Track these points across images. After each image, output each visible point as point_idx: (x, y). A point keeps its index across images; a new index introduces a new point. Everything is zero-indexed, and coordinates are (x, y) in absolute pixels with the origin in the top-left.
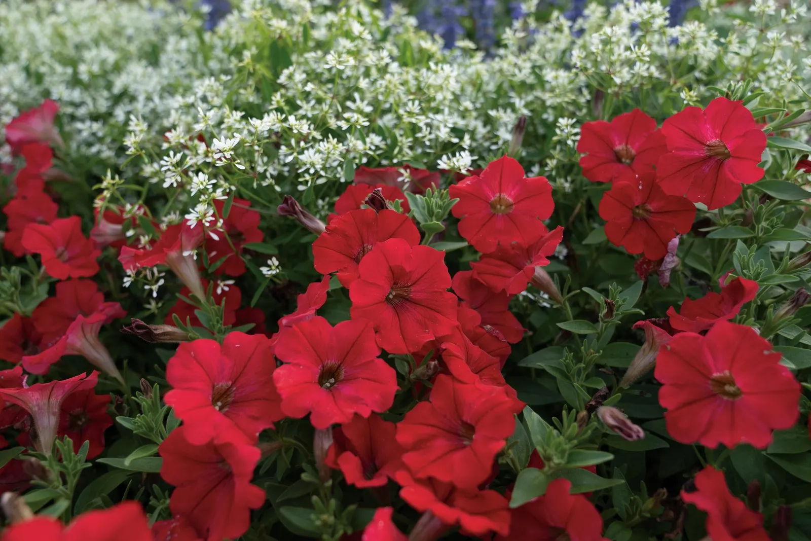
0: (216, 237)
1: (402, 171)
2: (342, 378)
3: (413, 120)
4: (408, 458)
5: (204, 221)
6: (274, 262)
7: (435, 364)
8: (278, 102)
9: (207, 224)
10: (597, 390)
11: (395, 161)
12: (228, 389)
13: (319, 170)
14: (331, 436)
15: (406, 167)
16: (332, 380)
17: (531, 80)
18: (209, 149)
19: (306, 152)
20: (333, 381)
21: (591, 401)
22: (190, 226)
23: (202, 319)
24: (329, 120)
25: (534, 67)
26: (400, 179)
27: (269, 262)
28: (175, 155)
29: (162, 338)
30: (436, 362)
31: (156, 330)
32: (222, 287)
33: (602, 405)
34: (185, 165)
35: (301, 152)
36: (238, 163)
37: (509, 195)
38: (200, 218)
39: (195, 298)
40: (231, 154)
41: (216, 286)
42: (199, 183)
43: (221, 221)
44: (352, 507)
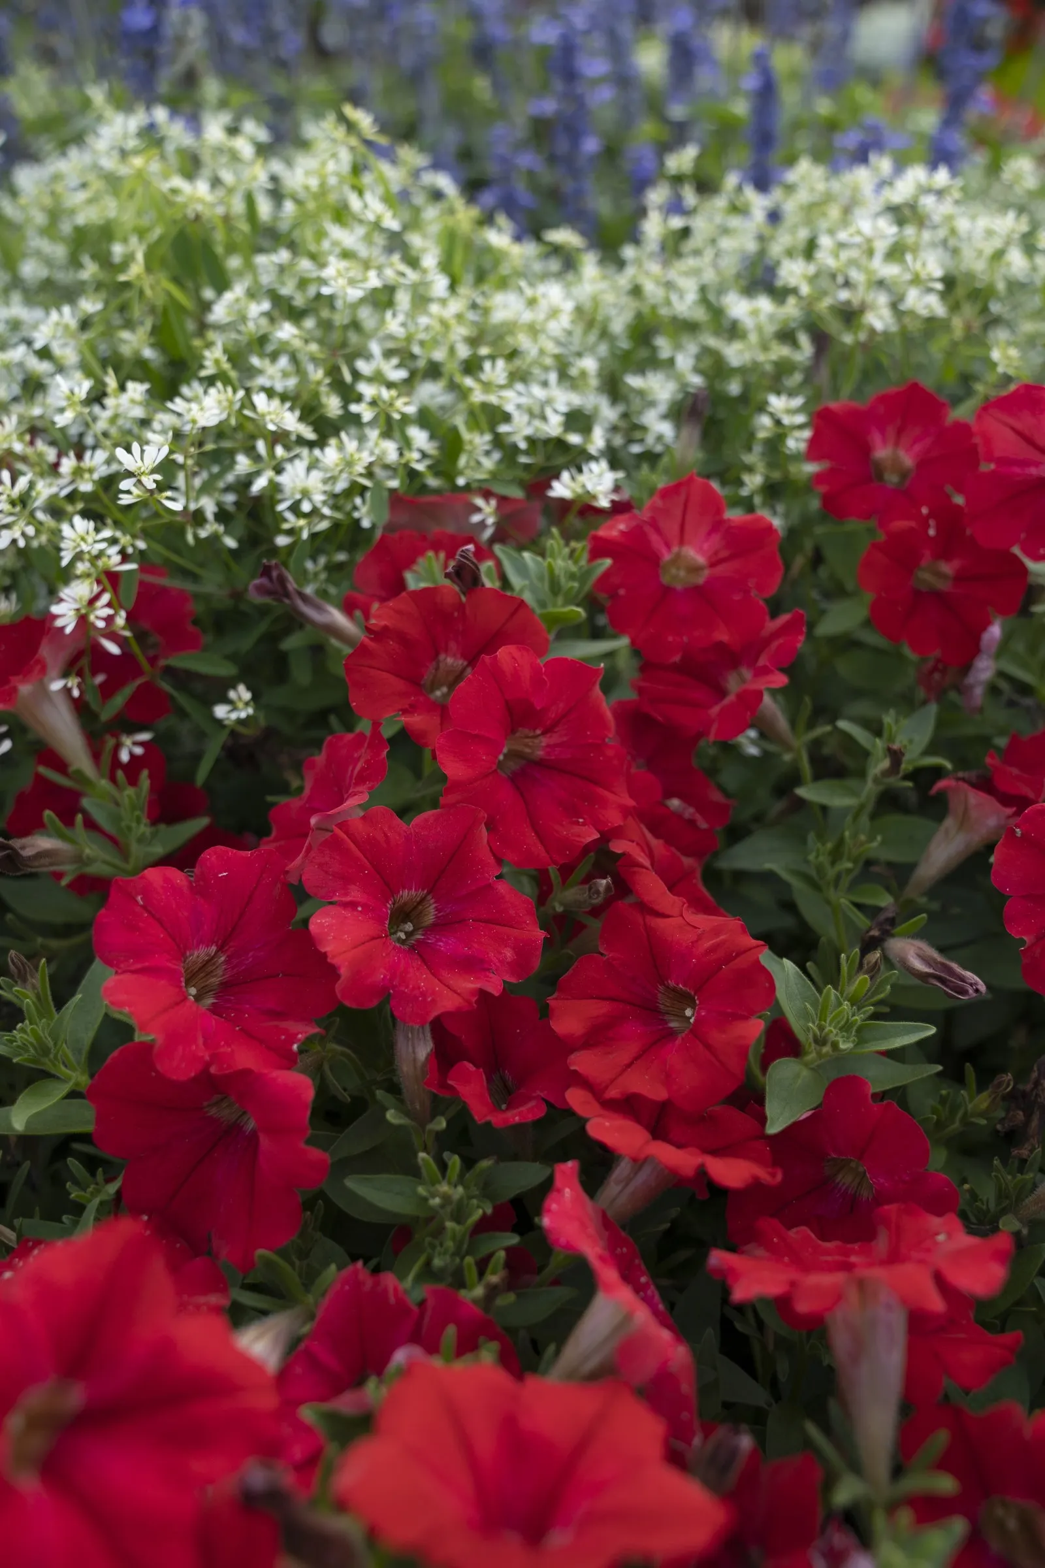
0: (113, 648)
1: (479, 502)
2: (431, 922)
3: (493, 399)
4: (582, 1062)
5: (92, 618)
6: (243, 693)
7: (607, 882)
8: (217, 362)
9: (101, 624)
10: (878, 910)
11: (461, 481)
12: (208, 961)
13: (319, 505)
14: (429, 1035)
15: (487, 495)
16: (409, 927)
17: (700, 314)
18: (82, 465)
19: (288, 467)
20: (411, 928)
21: (870, 929)
22: (63, 628)
23: (100, 817)
24: (324, 400)
25: (703, 289)
26: (476, 518)
27: (232, 694)
28: (14, 482)
29: (36, 864)
30: (609, 879)
31: (23, 848)
32: (130, 748)
33: (893, 936)
34: (36, 499)
35: (279, 470)
36: (168, 498)
37: (700, 550)
38: (83, 611)
39: (79, 776)
40: (155, 481)
41: (118, 747)
42: (78, 540)
43: (123, 614)
44: (485, 1164)
